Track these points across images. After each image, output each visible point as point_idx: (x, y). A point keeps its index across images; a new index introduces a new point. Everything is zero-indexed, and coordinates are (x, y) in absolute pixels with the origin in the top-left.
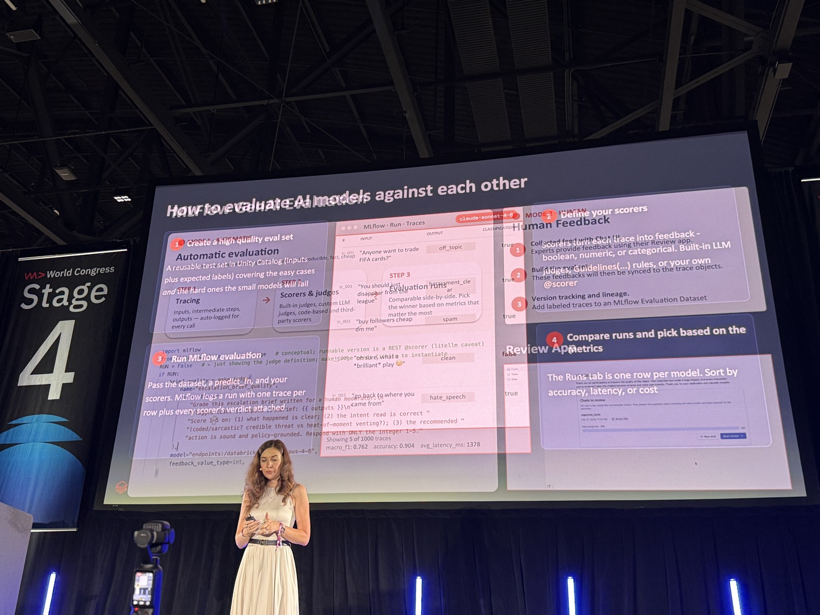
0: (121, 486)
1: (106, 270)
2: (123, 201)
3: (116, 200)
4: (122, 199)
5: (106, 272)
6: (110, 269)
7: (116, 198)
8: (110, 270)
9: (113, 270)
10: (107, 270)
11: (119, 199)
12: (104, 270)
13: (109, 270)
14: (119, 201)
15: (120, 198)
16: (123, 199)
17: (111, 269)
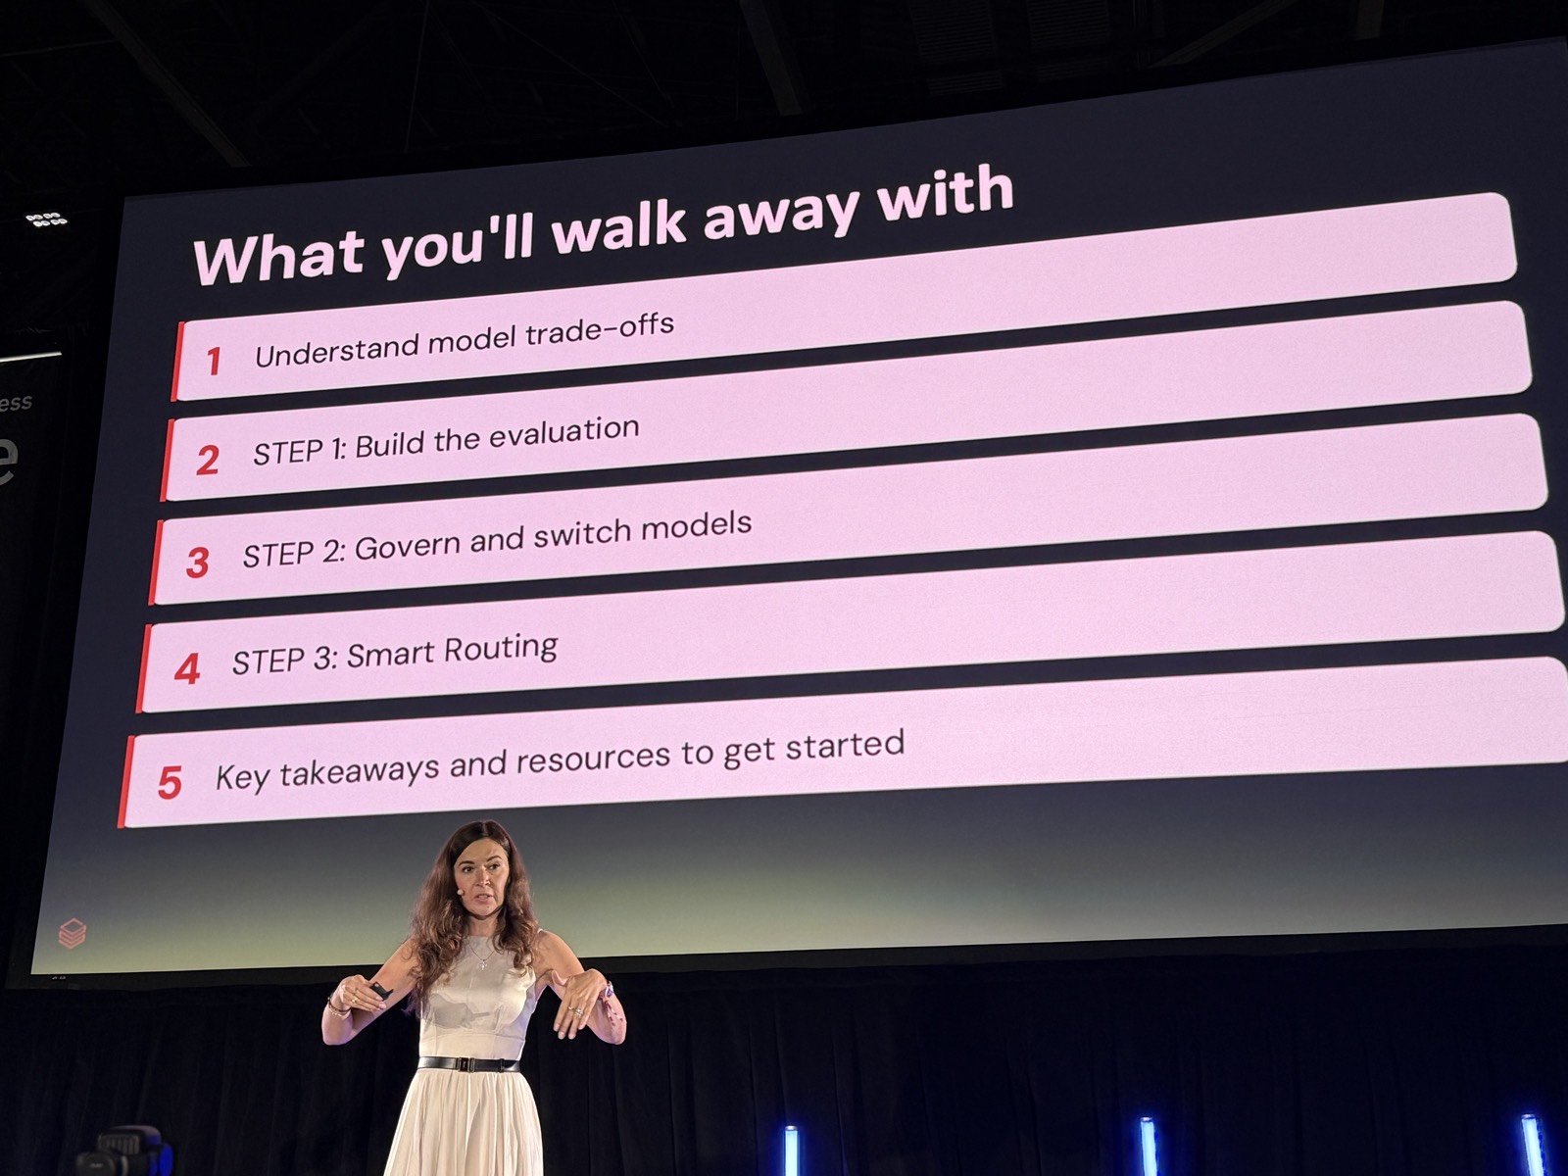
0: (72, 931)
1: (11, 405)
2: (47, 224)
3: (31, 223)
4: (44, 219)
5: (12, 409)
6: (21, 402)
7: (29, 218)
8: (22, 404)
9: (30, 404)
10: (13, 403)
11: (38, 221)
12: (8, 404)
13: (18, 405)
14: (37, 224)
15: (40, 217)
16: (49, 220)
17: (24, 402)
